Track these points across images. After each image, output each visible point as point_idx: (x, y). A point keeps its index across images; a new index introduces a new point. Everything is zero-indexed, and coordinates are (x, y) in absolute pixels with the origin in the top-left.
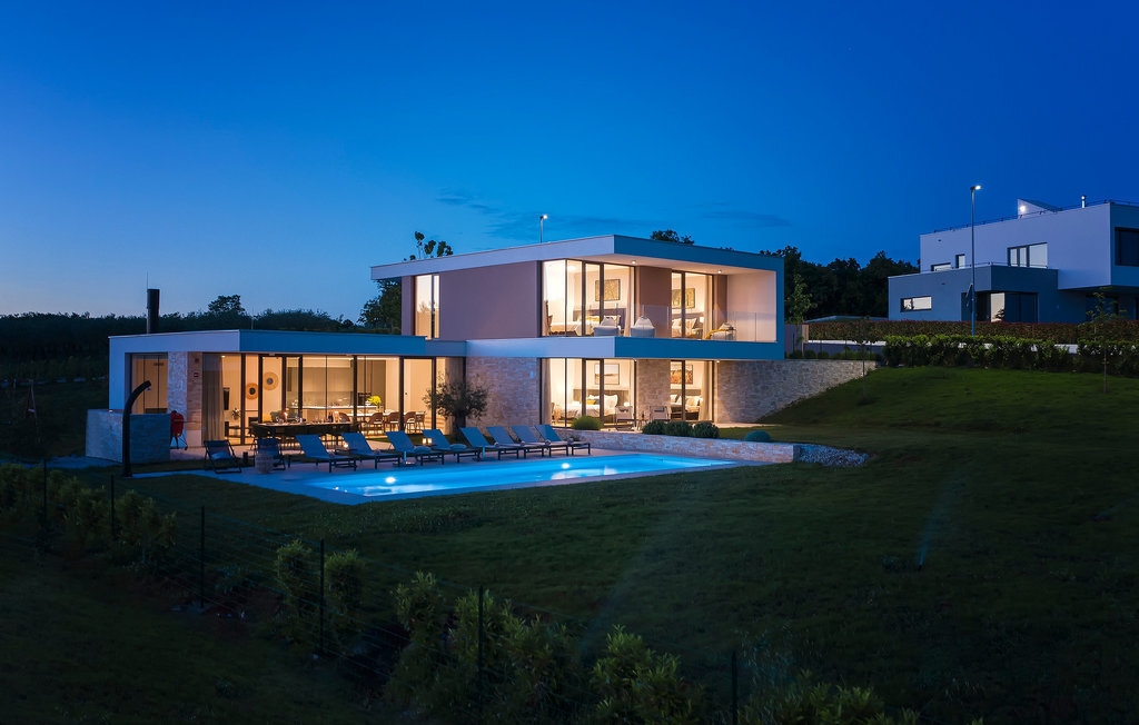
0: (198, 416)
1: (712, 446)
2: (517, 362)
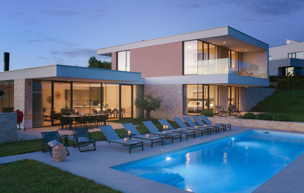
0: (30, 112)
1: (292, 126)
2: (171, 86)
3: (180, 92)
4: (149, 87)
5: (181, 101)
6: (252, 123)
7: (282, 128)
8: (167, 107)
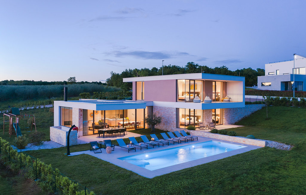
0: (82, 127)
1: (235, 139)
2: (169, 108)
3: (175, 113)
4: (156, 108)
5: (175, 119)
6: (214, 136)
7: (230, 140)
8: (166, 122)
